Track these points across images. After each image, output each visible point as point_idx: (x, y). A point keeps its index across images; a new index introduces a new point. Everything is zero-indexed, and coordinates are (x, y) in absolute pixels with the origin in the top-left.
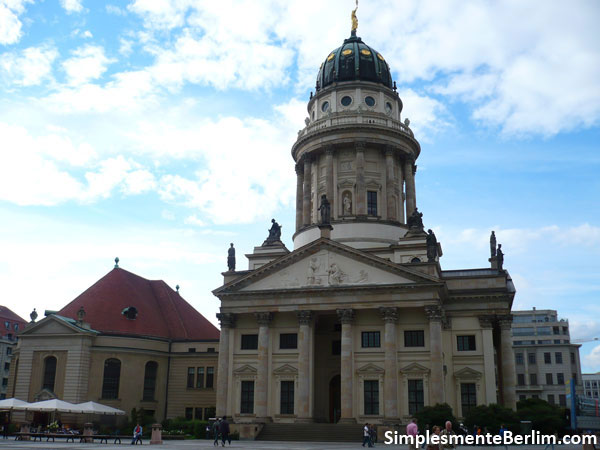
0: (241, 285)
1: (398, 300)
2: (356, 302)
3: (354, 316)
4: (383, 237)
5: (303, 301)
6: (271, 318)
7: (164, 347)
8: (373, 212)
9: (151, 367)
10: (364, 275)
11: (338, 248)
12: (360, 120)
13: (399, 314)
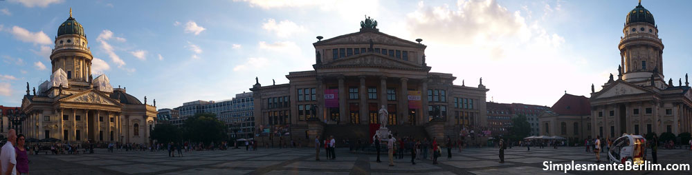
0: (596, 96)
1: (642, 99)
2: (630, 99)
3: (630, 104)
4: (646, 76)
5: (614, 100)
6: (606, 107)
7: (579, 117)
8: (644, 68)
9: (576, 124)
10: (632, 91)
11: (623, 82)
12: (638, 37)
13: (643, 103)
